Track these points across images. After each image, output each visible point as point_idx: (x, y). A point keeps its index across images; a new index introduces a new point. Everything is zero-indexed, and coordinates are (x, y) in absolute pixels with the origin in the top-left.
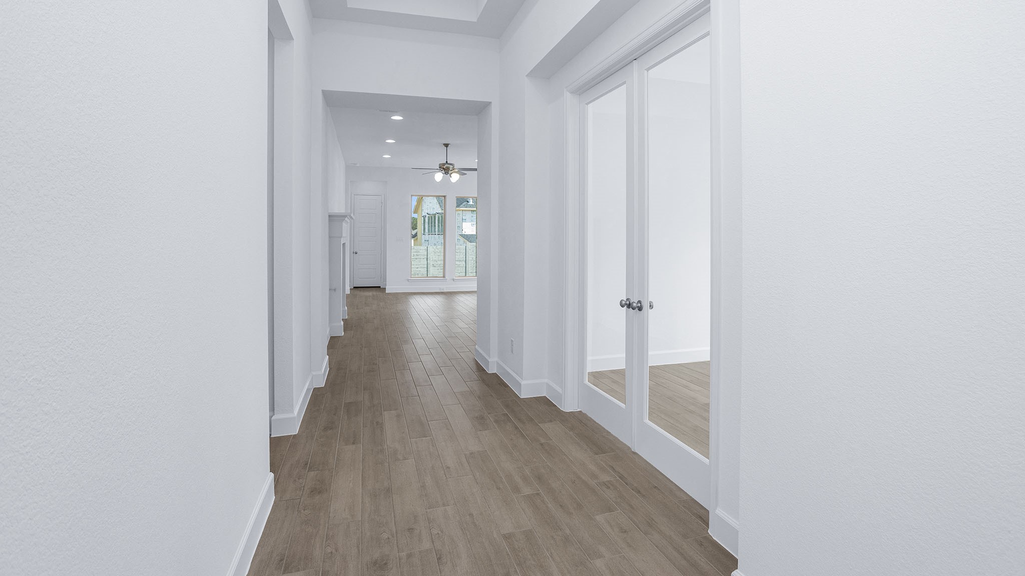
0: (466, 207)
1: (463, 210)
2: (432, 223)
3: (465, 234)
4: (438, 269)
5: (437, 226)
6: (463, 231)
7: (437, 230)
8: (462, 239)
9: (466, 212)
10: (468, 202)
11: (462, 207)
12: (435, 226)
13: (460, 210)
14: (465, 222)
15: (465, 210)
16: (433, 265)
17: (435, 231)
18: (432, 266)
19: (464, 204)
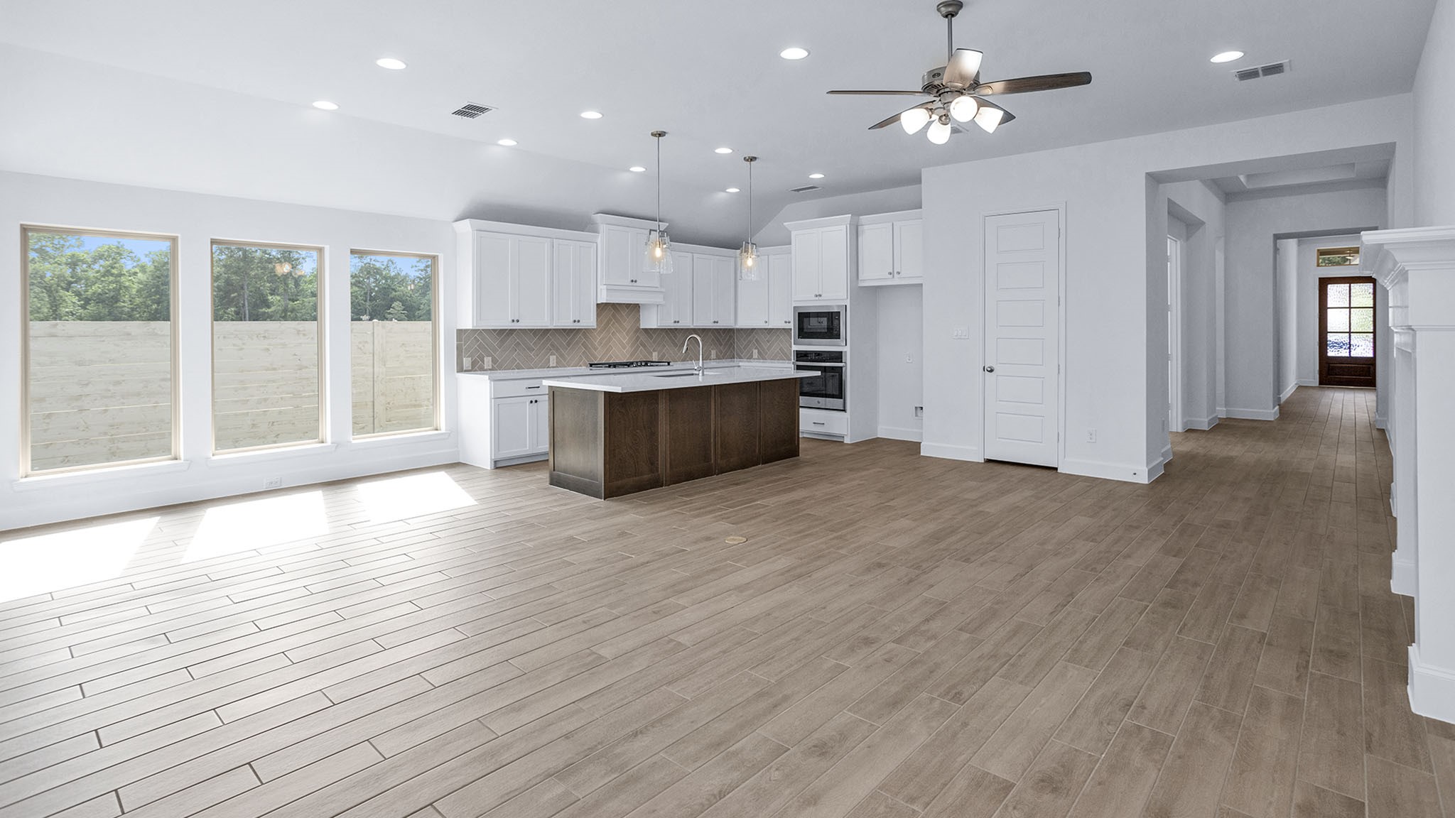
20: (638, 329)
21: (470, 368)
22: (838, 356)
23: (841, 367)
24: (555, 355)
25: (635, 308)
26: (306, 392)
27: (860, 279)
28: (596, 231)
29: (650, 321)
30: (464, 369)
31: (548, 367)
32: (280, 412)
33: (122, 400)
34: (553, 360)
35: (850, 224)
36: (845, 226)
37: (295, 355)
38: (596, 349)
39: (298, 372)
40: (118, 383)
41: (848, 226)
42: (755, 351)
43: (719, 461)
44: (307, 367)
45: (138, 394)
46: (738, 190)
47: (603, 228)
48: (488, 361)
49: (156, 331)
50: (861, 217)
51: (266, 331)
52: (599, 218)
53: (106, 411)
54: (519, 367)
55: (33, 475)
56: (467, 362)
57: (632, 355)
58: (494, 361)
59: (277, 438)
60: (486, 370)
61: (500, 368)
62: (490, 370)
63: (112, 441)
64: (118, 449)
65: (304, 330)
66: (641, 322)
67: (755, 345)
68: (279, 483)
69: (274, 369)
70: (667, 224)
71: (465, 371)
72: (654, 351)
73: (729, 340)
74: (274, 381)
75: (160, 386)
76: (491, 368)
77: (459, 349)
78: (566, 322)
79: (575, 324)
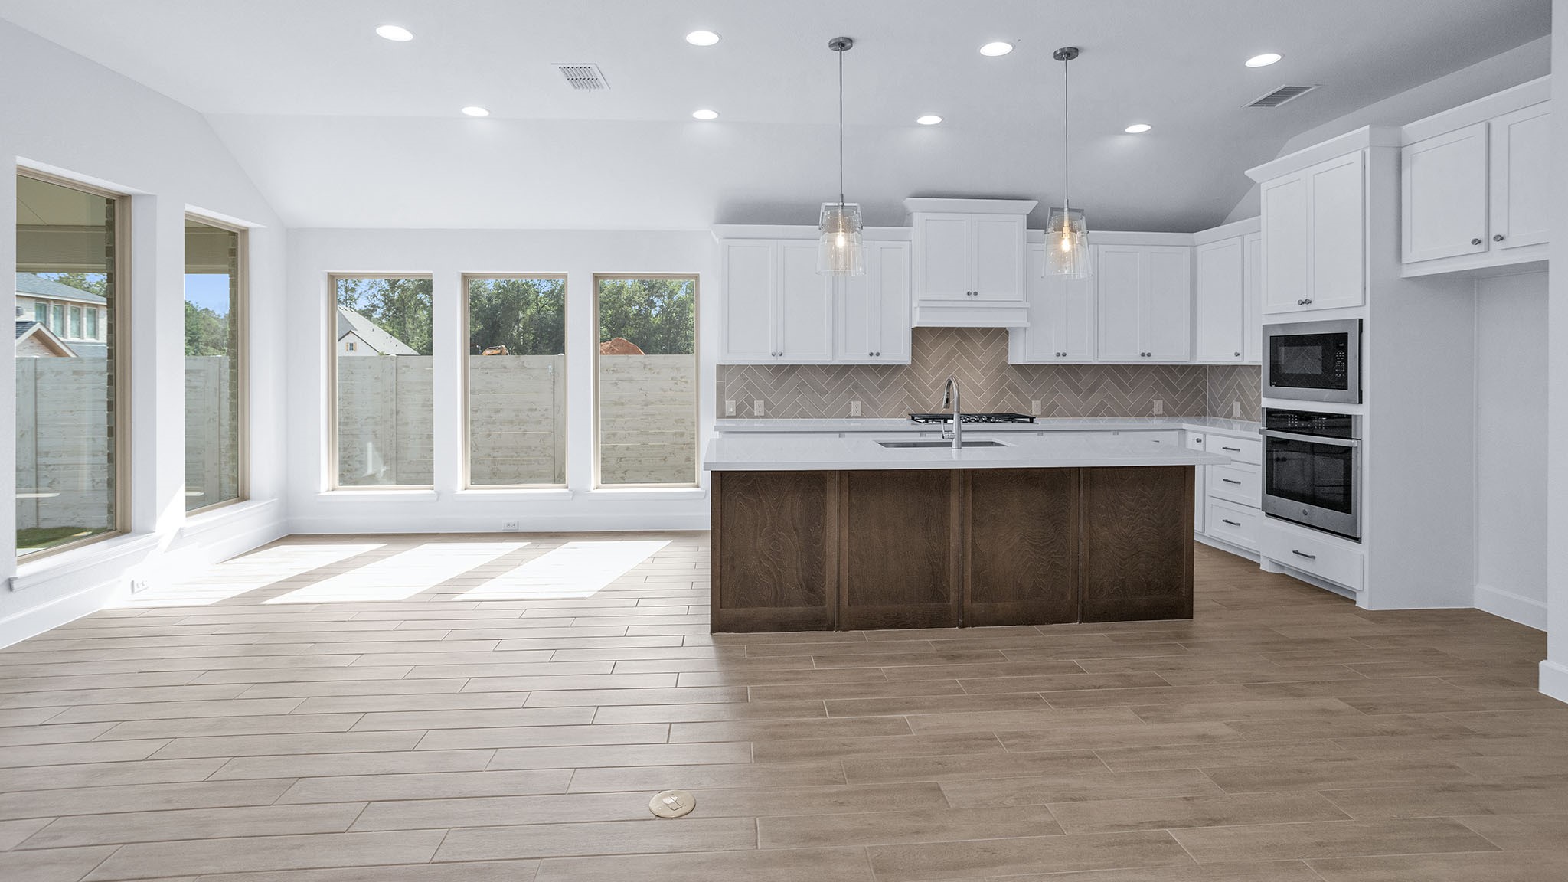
20: (1005, 365)
21: (734, 414)
22: (1342, 425)
23: (1349, 449)
24: (860, 400)
25: (1001, 335)
26: (651, 429)
27: (1405, 260)
28: (910, 225)
29: (1019, 354)
30: (727, 414)
31: (849, 417)
32: (628, 448)
33: (500, 427)
34: (856, 406)
35: (1372, 146)
36: (1359, 153)
37: (642, 390)
38: (928, 394)
39: (645, 407)
40: (497, 411)
41: (1368, 151)
42: (1237, 405)
43: (967, 603)
44: (652, 403)
45: (511, 422)
46: (1148, 128)
47: (917, 218)
48: (759, 406)
49: (525, 364)
50: (1404, 127)
51: (615, 364)
52: (911, 203)
53: (490, 435)
54: (803, 415)
55: (341, 490)
56: (730, 407)
57: (995, 402)
58: (768, 405)
59: (517, 478)
60: (757, 417)
61: (776, 415)
62: (762, 417)
63: (493, 462)
64: (498, 470)
65: (650, 364)
66: (1009, 355)
67: (1236, 394)
68: (516, 526)
69: (622, 404)
70: (1036, 202)
71: (729, 417)
72: (1035, 398)
73: (1191, 385)
74: (622, 416)
75: (528, 415)
76: (763, 414)
77: (720, 389)
78: (857, 355)
79: (872, 358)
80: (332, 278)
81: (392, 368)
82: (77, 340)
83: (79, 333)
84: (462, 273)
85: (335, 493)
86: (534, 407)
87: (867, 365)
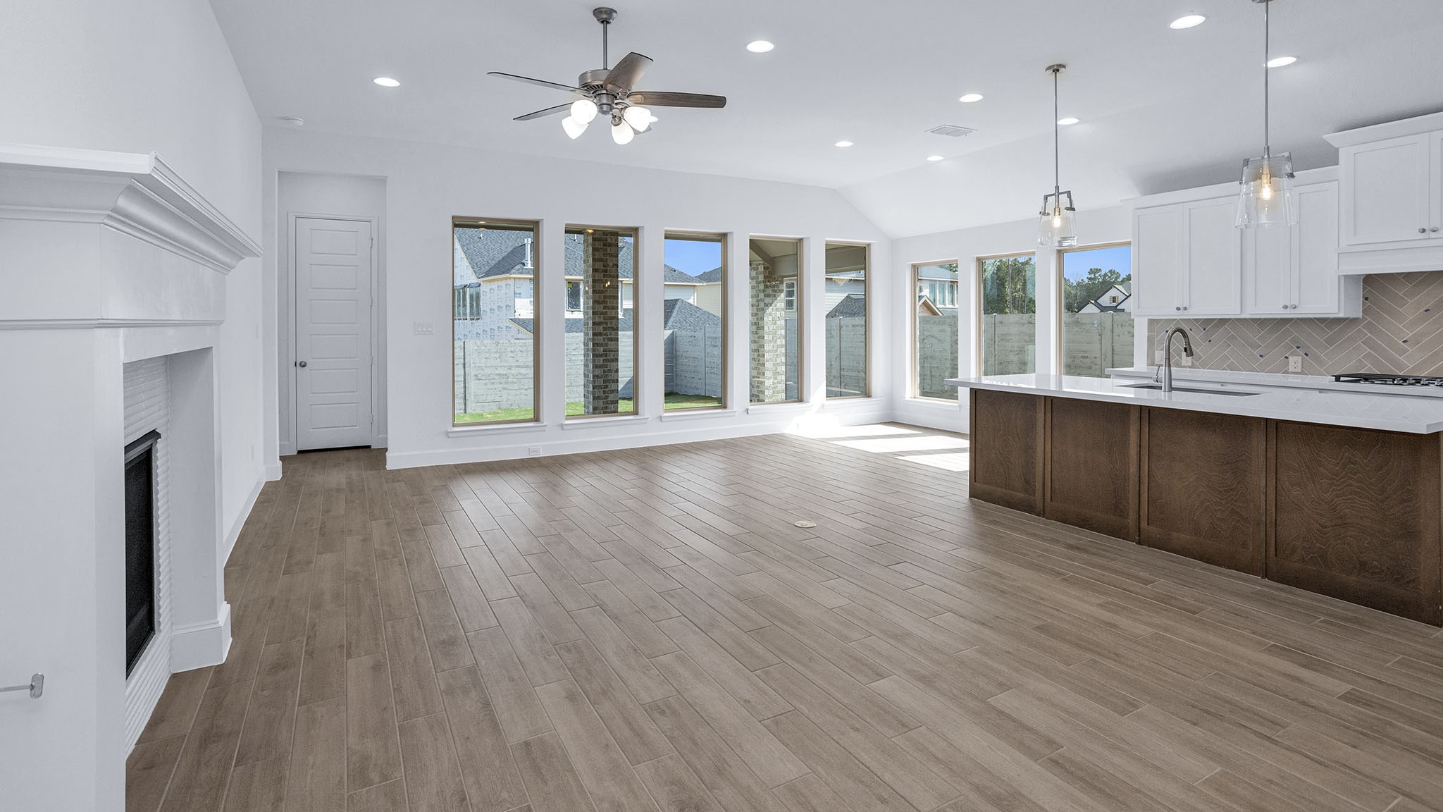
0: (521, 274)
1: (515, 278)
2: (459, 300)
3: (520, 317)
4: (486, 384)
5: (468, 305)
6: (516, 314)
7: (468, 311)
8: (514, 327)
9: (522, 281)
10: (524, 264)
11: (514, 273)
12: (464, 306)
13: (510, 278)
14: (520, 297)
15: (519, 278)
16: (476, 375)
17: (465, 314)
18: (473, 378)
19: (517, 267)
24: (1300, 356)
28: (1338, 163)
34: (1295, 362)
47: (1343, 154)
52: (1335, 138)
56: (1159, 357)
58: (1196, 357)
60: (1184, 367)
61: (1204, 366)
62: (1189, 367)
76: (1190, 365)
77: (1150, 340)
78: (1271, 308)
79: (1288, 311)
80: (915, 268)
81: (992, 324)
82: (951, 306)
83: (944, 302)
84: (977, 258)
85: (915, 400)
86: (1086, 355)
87: (1311, 319)
